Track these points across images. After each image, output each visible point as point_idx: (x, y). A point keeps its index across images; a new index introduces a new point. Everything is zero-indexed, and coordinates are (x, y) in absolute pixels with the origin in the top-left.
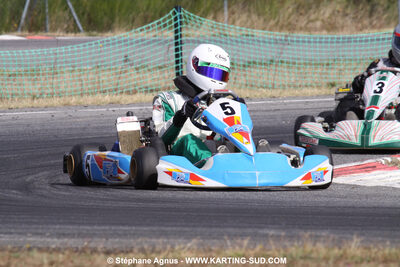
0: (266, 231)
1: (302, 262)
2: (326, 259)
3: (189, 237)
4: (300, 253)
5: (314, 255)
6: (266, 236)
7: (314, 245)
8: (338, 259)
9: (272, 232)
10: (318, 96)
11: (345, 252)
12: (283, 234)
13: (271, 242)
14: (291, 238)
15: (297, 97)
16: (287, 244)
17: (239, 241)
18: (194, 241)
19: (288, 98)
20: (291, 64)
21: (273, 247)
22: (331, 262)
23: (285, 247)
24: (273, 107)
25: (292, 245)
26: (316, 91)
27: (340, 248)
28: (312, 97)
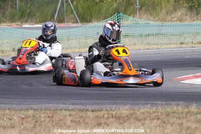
0: (157, 102)
1: (172, 114)
2: (182, 113)
3: (126, 105)
4: (172, 111)
5: (177, 112)
6: (157, 104)
8: (187, 113)
9: (159, 103)
10: (176, 48)
11: (190, 110)
12: (164, 103)
13: (159, 106)
14: (167, 105)
15: (168, 48)
16: (166, 107)
17: (146, 106)
18: (128, 105)
19: (164, 49)
21: (160, 109)
22: (184, 114)
24: (158, 52)
25: (168, 108)
26: (175, 46)
27: (188, 109)
28: (174, 48)
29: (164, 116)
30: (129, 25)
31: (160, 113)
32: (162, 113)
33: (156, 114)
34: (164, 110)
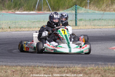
1: (108, 71)
2: (114, 70)
3: (79, 64)
4: (108, 69)
5: (111, 69)
6: (99, 64)
7: (111, 66)
9: (100, 63)
10: (112, 28)
12: (103, 63)
13: (100, 65)
14: (105, 64)
15: (107, 28)
16: (104, 66)
17: (92, 65)
19: (104, 29)
20: (105, 20)
21: (100, 67)
23: (103, 67)
24: (100, 31)
25: (106, 67)
26: (112, 27)
28: (110, 28)
29: (103, 72)
30: (82, 13)
31: (100, 70)
32: (101, 70)
33: (98, 70)
34: (103, 68)
